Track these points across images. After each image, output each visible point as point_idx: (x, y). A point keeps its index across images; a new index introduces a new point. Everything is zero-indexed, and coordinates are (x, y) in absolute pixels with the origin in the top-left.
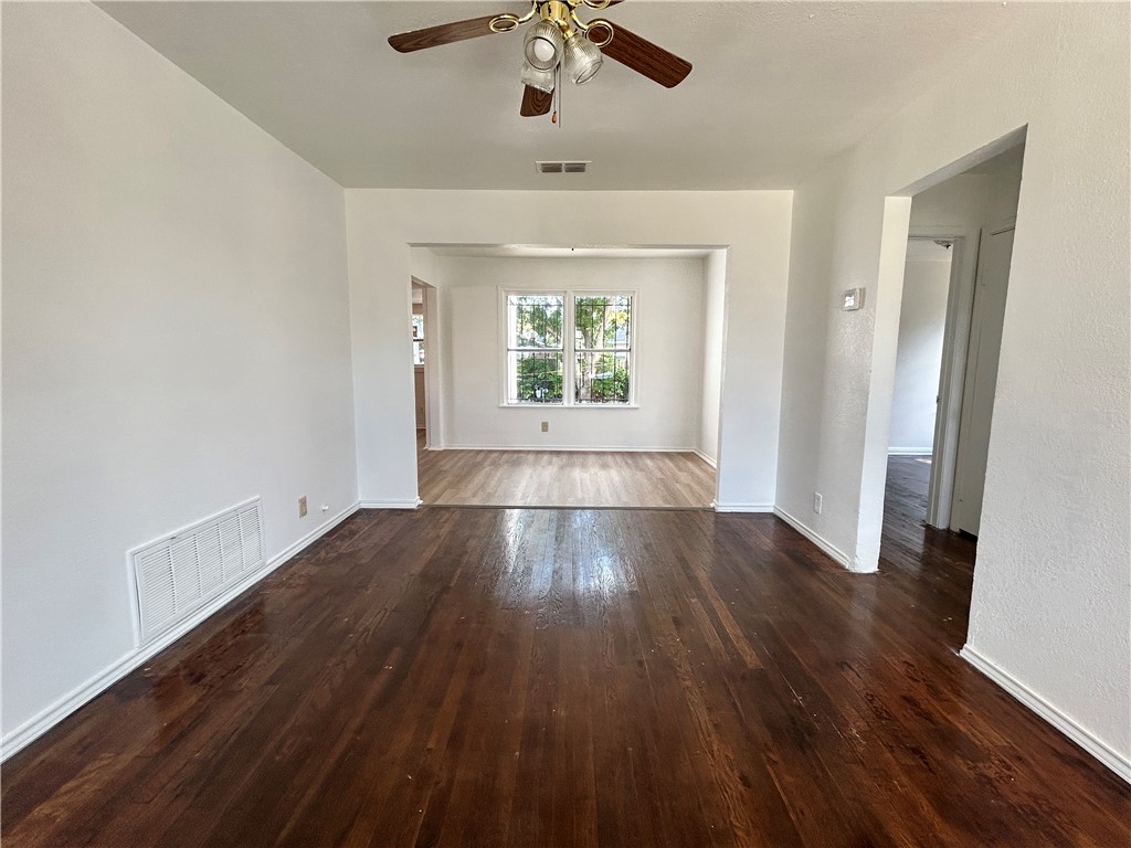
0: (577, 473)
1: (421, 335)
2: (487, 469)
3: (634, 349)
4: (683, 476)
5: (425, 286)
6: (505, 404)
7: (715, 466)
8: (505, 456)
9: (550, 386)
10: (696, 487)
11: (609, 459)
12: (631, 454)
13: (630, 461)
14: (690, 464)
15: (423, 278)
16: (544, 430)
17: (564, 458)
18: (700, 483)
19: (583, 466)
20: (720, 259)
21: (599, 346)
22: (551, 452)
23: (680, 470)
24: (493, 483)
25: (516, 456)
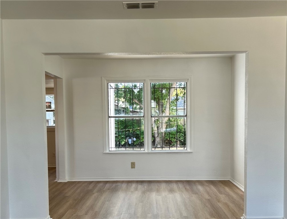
0: (154, 196)
1: (53, 107)
2: (96, 194)
3: (189, 114)
4: (222, 197)
5: (55, 78)
6: (107, 151)
7: (243, 190)
8: (108, 185)
9: (138, 137)
10: (231, 205)
11: (175, 186)
12: (189, 182)
13: (188, 187)
14: (227, 189)
15: (53, 72)
16: (132, 168)
17: (146, 186)
18: (234, 201)
19: (158, 191)
20: (241, 60)
21: (167, 113)
22: (137, 182)
23: (221, 193)
24: (99, 204)
25: (114, 185)
